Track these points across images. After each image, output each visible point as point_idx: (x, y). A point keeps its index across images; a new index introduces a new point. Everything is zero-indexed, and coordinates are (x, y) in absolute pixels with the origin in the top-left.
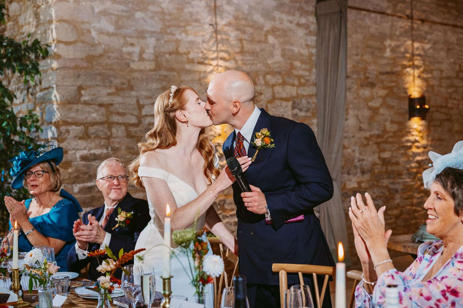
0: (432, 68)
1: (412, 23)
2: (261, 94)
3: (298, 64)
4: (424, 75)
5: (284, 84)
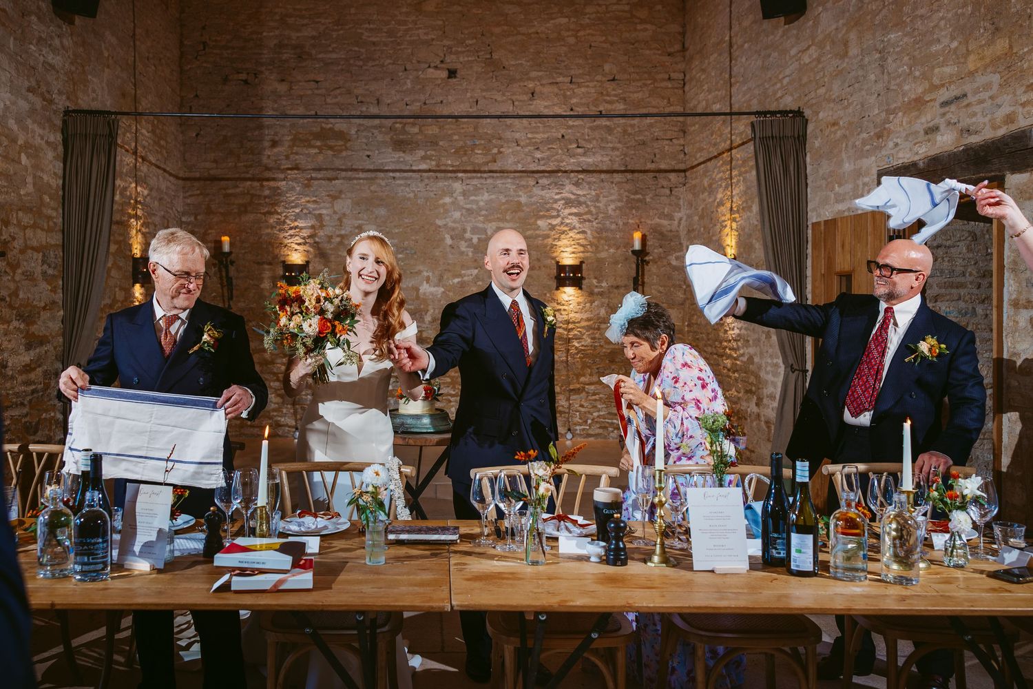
0: (149, 221)
1: (136, 160)
2: (14, 239)
3: (47, 199)
4: (143, 230)
5: (35, 226)
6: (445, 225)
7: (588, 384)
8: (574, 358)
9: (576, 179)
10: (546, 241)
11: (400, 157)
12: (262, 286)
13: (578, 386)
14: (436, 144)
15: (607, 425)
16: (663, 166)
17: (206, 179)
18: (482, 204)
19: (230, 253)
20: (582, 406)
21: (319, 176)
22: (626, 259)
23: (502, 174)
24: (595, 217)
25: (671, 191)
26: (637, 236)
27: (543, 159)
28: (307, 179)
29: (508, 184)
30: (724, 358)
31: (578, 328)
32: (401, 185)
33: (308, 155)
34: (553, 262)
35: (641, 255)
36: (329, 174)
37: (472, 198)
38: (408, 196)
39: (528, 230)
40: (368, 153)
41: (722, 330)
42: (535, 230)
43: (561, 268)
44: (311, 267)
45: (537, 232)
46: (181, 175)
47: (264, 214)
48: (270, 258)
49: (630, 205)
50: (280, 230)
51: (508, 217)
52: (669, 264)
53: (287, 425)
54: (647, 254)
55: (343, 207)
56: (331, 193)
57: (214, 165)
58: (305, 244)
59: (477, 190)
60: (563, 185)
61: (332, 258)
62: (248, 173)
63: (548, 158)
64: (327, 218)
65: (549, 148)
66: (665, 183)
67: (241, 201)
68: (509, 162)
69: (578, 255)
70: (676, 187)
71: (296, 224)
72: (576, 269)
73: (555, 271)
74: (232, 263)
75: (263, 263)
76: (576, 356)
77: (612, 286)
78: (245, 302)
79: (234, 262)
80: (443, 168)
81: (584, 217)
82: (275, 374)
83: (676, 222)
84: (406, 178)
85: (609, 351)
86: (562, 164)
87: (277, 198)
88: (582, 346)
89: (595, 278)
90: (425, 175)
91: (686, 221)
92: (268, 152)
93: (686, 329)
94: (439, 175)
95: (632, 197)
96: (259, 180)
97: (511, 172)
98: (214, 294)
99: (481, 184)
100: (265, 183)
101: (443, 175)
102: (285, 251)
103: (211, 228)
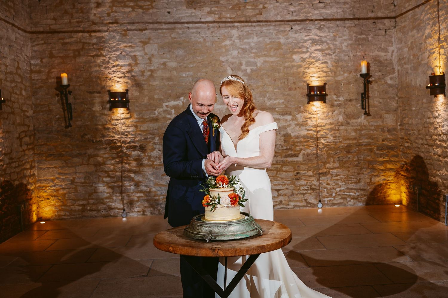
6: (227, 60)
7: (332, 169)
8: (322, 151)
9: (319, 25)
10: (299, 70)
11: (192, 13)
12: (94, 109)
13: (325, 170)
14: (219, 3)
15: (346, 197)
16: (380, 15)
17: (48, 33)
18: (252, 44)
19: (68, 86)
20: (328, 184)
21: (133, 28)
22: (356, 80)
23: (266, 23)
24: (333, 51)
25: (386, 32)
26: (364, 64)
27: (295, 11)
28: (124, 30)
29: (271, 30)
30: (435, 147)
31: (324, 130)
32: (193, 33)
33: (124, 13)
34: (305, 84)
35: (366, 77)
36: (141, 26)
37: (246, 40)
38: (199, 40)
39: (286, 62)
40: (169, 10)
41: (432, 128)
42: (291, 62)
43: (311, 88)
44: (130, 94)
45: (293, 63)
46: (29, 29)
47: (93, 56)
48: (99, 88)
49: (357, 42)
50: (106, 68)
51: (272, 54)
52: (386, 83)
53: (117, 208)
54: (371, 76)
55: (152, 50)
56: (143, 40)
57: (54, 22)
58: (125, 77)
59: (249, 36)
60: (309, 30)
61: (145, 87)
62: (79, 27)
63: (299, 11)
64: (140, 58)
65: (300, 4)
66: (382, 27)
67: (75, 48)
68: (272, 14)
69: (322, 79)
70: (389, 29)
71: (117, 63)
72: (322, 88)
73: (307, 90)
74: (70, 92)
75: (94, 92)
76: (323, 150)
77: (347, 100)
78: (81, 121)
79: (71, 92)
80: (224, 20)
81: (326, 52)
82: (106, 172)
83: (390, 54)
84: (197, 28)
85: (346, 145)
86: (309, 15)
87: (102, 44)
88: (327, 142)
89: (335, 94)
90: (211, 25)
91: (397, 52)
92: (94, 11)
93: (399, 128)
94: (221, 25)
95: (359, 37)
96: (88, 32)
97: (273, 21)
98: (58, 116)
99: (252, 30)
100: (93, 34)
101: (224, 25)
102: (109, 83)
103: (53, 68)
